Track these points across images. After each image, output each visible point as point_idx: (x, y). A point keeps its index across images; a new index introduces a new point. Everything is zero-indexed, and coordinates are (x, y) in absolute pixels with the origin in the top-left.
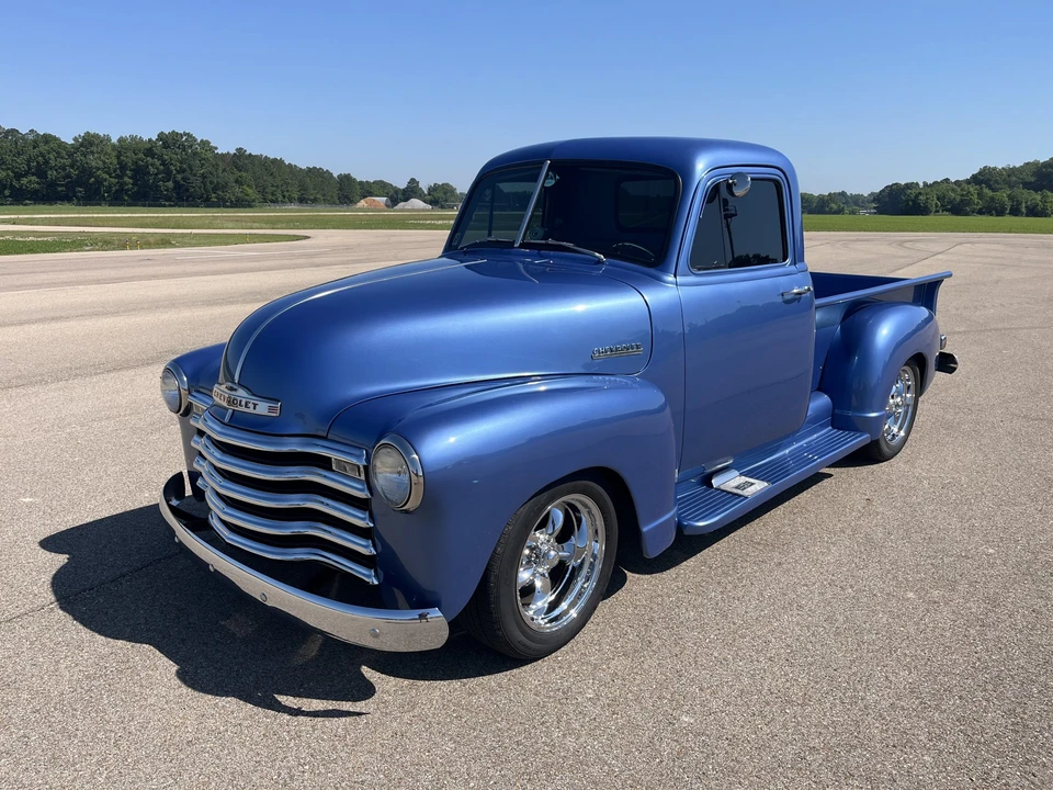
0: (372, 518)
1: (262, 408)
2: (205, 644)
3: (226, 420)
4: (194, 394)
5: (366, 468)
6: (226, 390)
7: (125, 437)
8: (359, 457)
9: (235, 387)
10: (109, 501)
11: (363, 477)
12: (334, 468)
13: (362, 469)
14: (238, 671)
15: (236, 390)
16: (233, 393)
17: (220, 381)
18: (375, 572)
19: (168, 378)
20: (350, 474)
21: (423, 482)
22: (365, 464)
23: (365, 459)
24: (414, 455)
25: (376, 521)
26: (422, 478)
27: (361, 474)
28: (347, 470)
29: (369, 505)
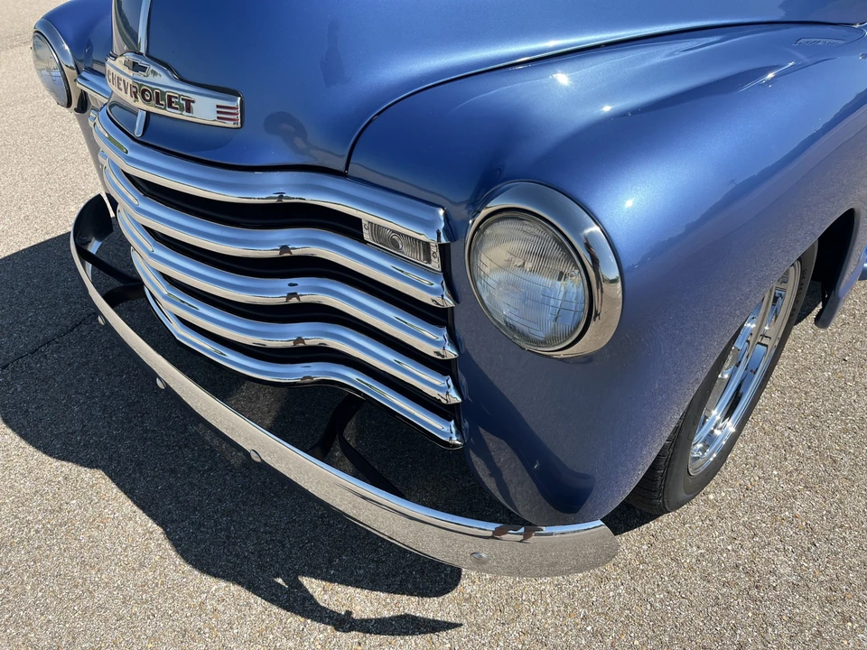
0: (454, 340)
1: (205, 110)
2: (172, 471)
3: (138, 133)
4: (84, 74)
5: (444, 250)
6: (126, 70)
7: (43, 126)
8: (427, 225)
9: (142, 62)
10: (27, 218)
11: (436, 264)
12: (367, 236)
13: (434, 249)
14: (228, 529)
15: (144, 69)
16: (140, 75)
17: (116, 50)
18: (458, 426)
19: (40, 46)
20: (403, 253)
21: (620, 296)
22: (443, 241)
23: (444, 229)
24: (591, 226)
25: (467, 351)
26: (619, 285)
27: (432, 258)
28: (397, 247)
29: (450, 321)
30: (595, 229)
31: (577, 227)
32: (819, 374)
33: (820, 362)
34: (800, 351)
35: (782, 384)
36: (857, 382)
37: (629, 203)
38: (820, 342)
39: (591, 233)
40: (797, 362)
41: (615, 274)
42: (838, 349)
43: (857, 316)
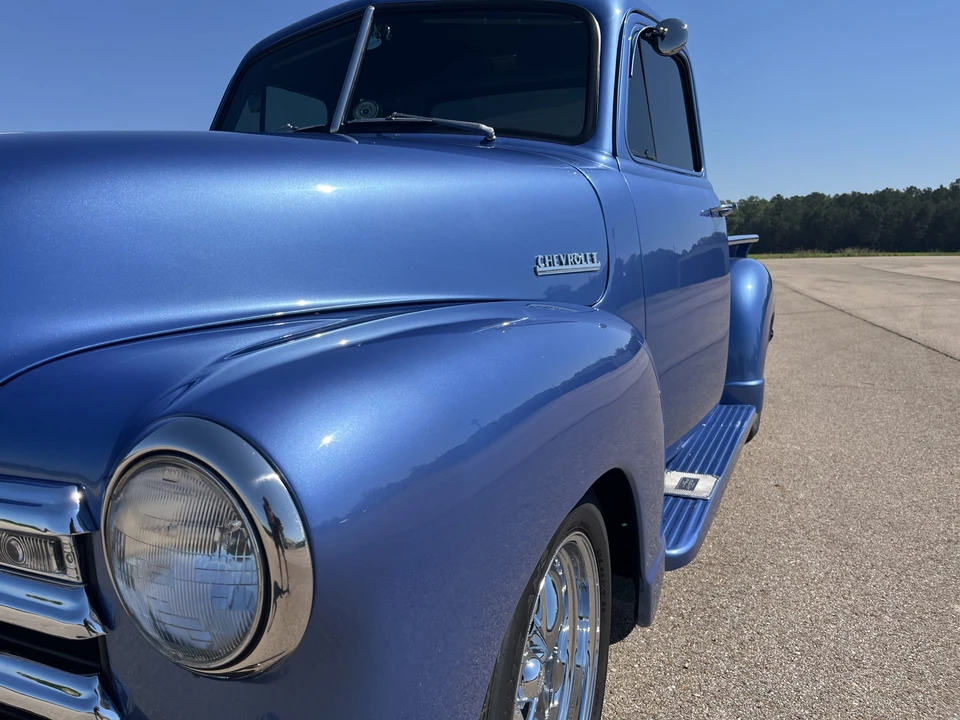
0: (110, 694)
5: (83, 544)
8: (56, 511)
11: (73, 573)
13: (68, 547)
20: (26, 566)
21: (310, 562)
22: (80, 530)
23: (79, 516)
24: (267, 473)
25: (136, 709)
26: (307, 548)
27: (67, 562)
28: (14, 556)
29: (103, 664)
30: (273, 476)
31: (246, 473)
32: (662, 690)
33: (660, 675)
34: (637, 666)
35: (627, 711)
36: (704, 692)
37: (327, 440)
38: (655, 651)
39: (267, 482)
40: (637, 679)
41: (301, 536)
42: (676, 656)
43: (685, 615)
